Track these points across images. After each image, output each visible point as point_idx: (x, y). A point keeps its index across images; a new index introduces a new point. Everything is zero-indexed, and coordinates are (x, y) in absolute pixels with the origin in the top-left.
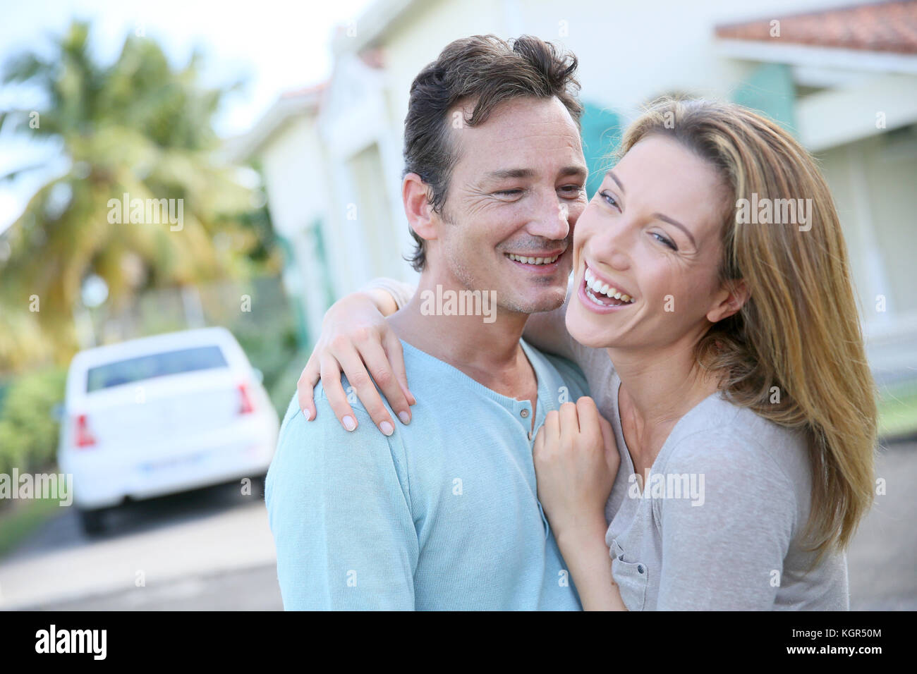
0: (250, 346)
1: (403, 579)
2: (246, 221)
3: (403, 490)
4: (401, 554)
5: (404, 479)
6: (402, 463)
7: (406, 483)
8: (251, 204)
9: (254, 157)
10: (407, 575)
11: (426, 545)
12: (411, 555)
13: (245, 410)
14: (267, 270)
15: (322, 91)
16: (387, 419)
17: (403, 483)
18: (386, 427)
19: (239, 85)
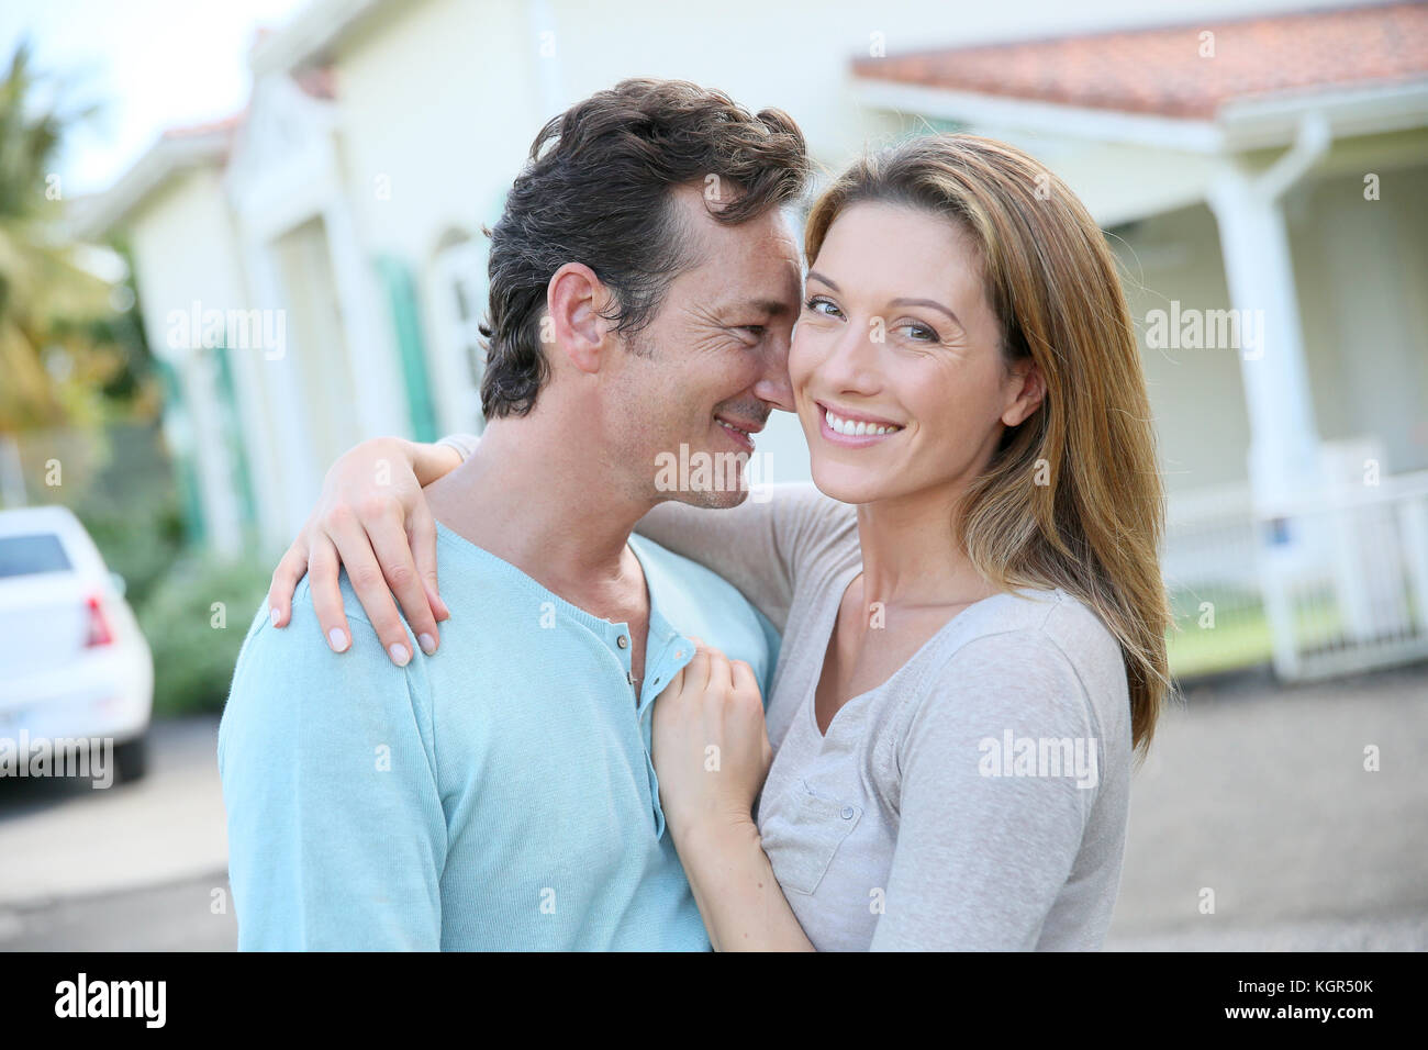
0: (104, 535)
1: (420, 881)
2: (102, 333)
3: (424, 745)
4: (420, 845)
5: (427, 729)
6: (424, 705)
7: (430, 735)
8: (113, 306)
9: (118, 233)
10: (427, 876)
11: (459, 838)
12: (436, 849)
13: (97, 640)
14: (137, 414)
15: (233, 129)
16: (402, 641)
17: (424, 736)
18: (400, 653)
19: (90, 112)
